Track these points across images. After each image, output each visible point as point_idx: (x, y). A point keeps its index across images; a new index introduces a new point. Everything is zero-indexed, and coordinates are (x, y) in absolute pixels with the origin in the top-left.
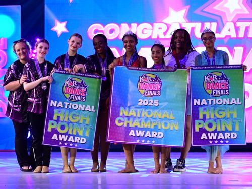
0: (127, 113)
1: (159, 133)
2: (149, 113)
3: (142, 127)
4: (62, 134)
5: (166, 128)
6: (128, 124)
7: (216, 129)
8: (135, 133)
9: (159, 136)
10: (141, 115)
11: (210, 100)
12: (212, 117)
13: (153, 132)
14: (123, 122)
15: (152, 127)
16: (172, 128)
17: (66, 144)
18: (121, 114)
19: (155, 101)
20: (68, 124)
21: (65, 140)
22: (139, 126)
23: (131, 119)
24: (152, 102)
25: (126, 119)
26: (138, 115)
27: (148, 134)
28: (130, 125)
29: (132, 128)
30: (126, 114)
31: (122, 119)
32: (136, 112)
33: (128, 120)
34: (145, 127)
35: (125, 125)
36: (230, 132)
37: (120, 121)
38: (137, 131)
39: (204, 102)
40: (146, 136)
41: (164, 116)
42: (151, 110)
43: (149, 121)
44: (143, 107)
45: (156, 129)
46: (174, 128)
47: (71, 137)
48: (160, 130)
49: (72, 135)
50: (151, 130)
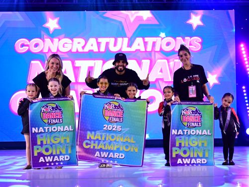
0: (93, 136)
1: (121, 154)
2: (113, 137)
3: (106, 149)
4: (47, 156)
5: (127, 150)
6: (94, 147)
7: (190, 156)
8: (100, 154)
9: (120, 157)
10: (105, 139)
11: (185, 131)
12: (187, 145)
13: (115, 154)
14: (90, 144)
15: (115, 149)
16: (132, 150)
17: (52, 164)
18: (88, 138)
19: (118, 126)
20: (51, 146)
21: (51, 160)
22: (103, 148)
23: (97, 142)
24: (115, 128)
25: (92, 142)
26: (103, 139)
27: (111, 155)
28: (96, 148)
29: (98, 150)
30: (92, 138)
31: (89, 142)
32: (101, 136)
33: (94, 143)
34: (109, 149)
35: (92, 147)
36: (201, 158)
37: (87, 144)
38: (102, 153)
39: (180, 132)
40: (109, 157)
41: (125, 140)
42: (114, 134)
43: (112, 144)
44: (107, 131)
45: (118, 151)
46: (134, 150)
47: (56, 157)
48: (121, 152)
49: (56, 155)
50: (113, 152)
